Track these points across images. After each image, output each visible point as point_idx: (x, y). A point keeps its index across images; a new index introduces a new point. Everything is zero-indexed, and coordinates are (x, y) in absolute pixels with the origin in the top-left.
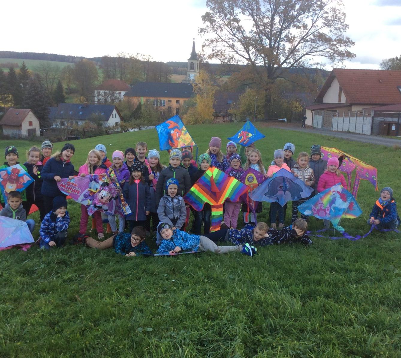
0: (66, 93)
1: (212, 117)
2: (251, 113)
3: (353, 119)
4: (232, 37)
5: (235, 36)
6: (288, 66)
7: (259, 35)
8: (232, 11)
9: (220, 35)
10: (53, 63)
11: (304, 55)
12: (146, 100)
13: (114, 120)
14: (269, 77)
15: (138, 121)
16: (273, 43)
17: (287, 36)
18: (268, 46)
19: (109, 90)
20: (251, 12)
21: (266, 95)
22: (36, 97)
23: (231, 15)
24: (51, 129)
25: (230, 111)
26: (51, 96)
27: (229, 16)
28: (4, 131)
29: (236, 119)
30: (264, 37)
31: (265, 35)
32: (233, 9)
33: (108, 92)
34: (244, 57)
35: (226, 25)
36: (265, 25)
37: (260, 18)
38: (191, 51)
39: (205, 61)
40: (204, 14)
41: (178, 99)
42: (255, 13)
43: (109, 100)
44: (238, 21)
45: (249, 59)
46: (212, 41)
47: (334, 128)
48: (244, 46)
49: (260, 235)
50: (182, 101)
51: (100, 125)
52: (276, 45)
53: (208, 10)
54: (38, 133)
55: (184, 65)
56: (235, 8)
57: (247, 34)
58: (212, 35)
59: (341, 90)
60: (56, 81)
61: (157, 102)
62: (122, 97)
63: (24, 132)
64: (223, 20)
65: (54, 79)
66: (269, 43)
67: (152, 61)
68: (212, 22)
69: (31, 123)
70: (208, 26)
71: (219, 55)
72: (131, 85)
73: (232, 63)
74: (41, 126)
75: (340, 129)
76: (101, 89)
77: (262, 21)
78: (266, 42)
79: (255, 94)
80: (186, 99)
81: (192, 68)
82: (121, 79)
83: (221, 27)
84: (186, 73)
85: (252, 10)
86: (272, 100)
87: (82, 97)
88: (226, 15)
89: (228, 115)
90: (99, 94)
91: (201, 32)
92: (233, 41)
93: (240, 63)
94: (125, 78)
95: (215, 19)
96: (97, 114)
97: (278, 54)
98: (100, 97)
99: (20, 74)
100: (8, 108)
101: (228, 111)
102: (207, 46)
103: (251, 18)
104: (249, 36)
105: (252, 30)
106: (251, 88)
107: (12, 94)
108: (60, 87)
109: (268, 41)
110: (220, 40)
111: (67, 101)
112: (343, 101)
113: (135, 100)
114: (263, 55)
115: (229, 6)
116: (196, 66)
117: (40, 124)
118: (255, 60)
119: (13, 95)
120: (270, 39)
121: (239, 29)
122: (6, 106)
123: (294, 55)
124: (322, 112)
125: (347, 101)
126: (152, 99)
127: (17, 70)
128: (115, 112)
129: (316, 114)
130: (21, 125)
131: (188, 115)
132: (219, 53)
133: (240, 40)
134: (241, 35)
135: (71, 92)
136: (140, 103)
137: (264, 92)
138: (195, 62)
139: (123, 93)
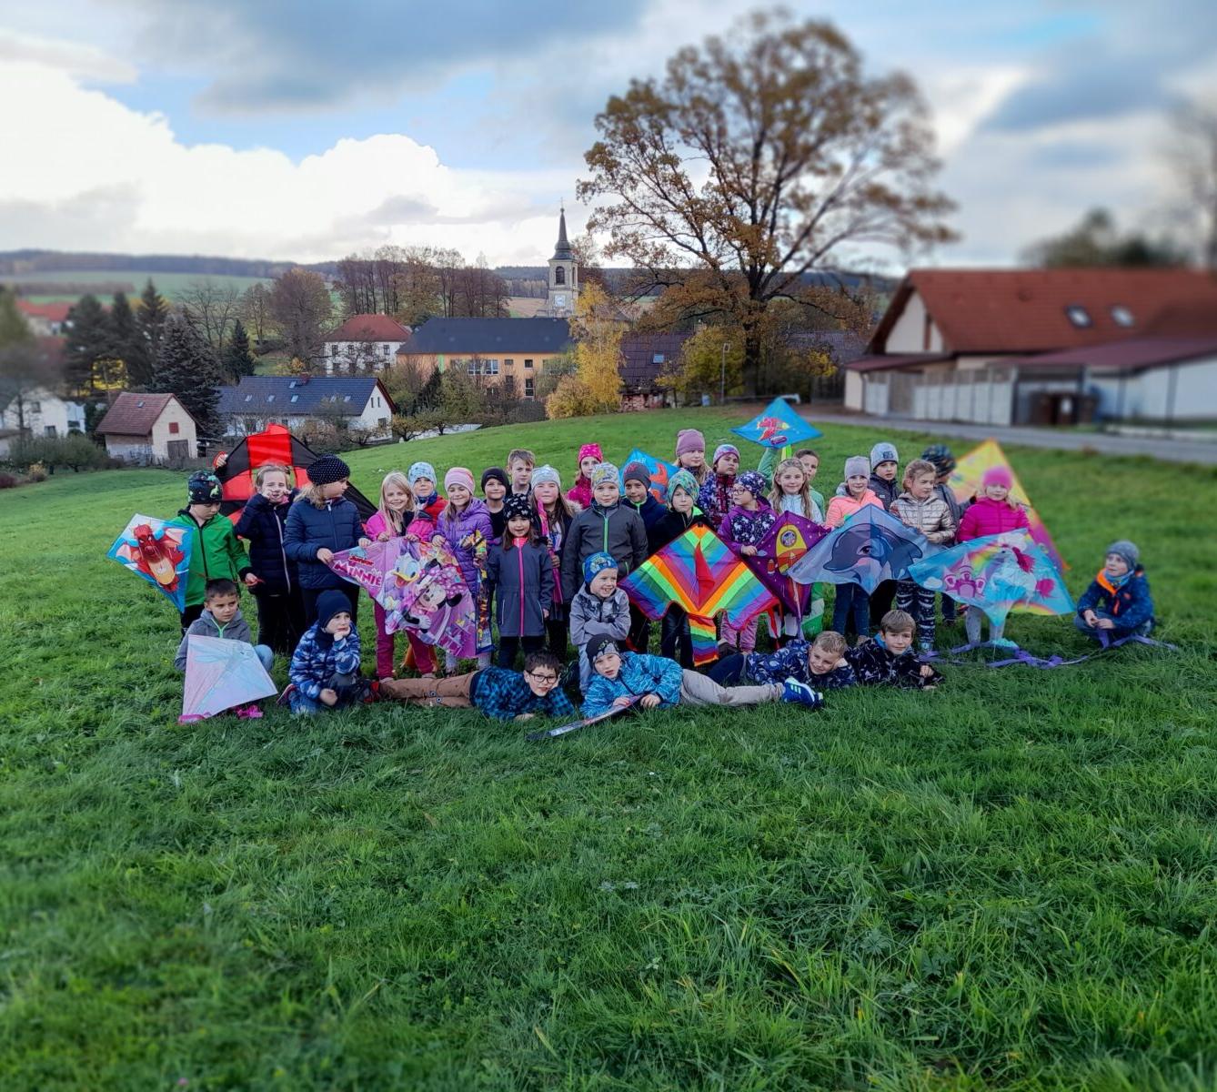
0: (255, 351)
1: (619, 398)
2: (712, 385)
3: (965, 390)
4: (660, 201)
5: (667, 198)
6: (798, 269)
7: (725, 195)
8: (657, 138)
9: (632, 199)
10: (221, 282)
11: (835, 240)
12: (453, 362)
13: (376, 412)
14: (752, 295)
15: (438, 413)
16: (759, 213)
17: (793, 195)
18: (749, 222)
19: (362, 341)
20: (703, 138)
21: (748, 340)
22: (184, 363)
23: (656, 147)
24: (225, 439)
25: (662, 381)
26: (219, 362)
27: (650, 150)
28: (109, 447)
29: (676, 401)
30: (737, 200)
31: (739, 194)
32: (659, 133)
33: (356, 345)
34: (690, 249)
35: (644, 172)
36: (738, 169)
37: (726, 153)
38: (556, 239)
39: (590, 263)
40: (590, 148)
41: (529, 357)
42: (712, 142)
43: (361, 364)
44: (672, 161)
45: (704, 254)
46: (611, 212)
47: (919, 413)
48: (690, 222)
49: (826, 662)
50: (538, 360)
51: (342, 426)
52: (769, 217)
53: (599, 137)
54: (193, 451)
55: (539, 274)
56: (666, 131)
57: (698, 192)
58: (613, 199)
59: (929, 320)
60: (231, 323)
61: (479, 366)
62: (392, 358)
63: (159, 450)
64: (636, 161)
65: (226, 318)
66: (750, 213)
67: (462, 266)
68: (611, 166)
69: (174, 428)
70: (600, 177)
71: (630, 246)
72: (413, 327)
73: (662, 266)
74: (199, 432)
75: (934, 415)
76: (341, 341)
77: (732, 160)
78: (744, 210)
79: (720, 336)
80: (549, 357)
81: (560, 280)
82: (387, 312)
83: (632, 179)
84: (545, 295)
85: (707, 134)
86: (763, 351)
87: (295, 361)
88: (643, 149)
89: (656, 391)
90: (335, 352)
91: (584, 191)
92: (662, 212)
93: (683, 265)
94: (396, 310)
95: (618, 159)
96: (334, 399)
97: (772, 240)
98: (339, 359)
99: (141, 308)
100: (117, 393)
101: (656, 380)
102: (600, 225)
103: (704, 153)
104: (701, 196)
105: (709, 184)
106: (709, 324)
107: (122, 358)
108: (240, 338)
109: (747, 209)
110: (631, 209)
111: (257, 371)
112: (937, 346)
113: (425, 364)
114: (737, 243)
115: (651, 127)
116: (568, 276)
117: (198, 427)
118: (719, 256)
119: (127, 361)
120: (752, 204)
121: (677, 181)
122: (112, 387)
123: (811, 241)
124: (888, 376)
125: (945, 347)
126: (465, 359)
127: (135, 300)
128: (376, 393)
129: (871, 380)
130: (150, 433)
131: (559, 392)
132: (630, 242)
133: (679, 209)
134: (682, 194)
135: (267, 348)
136: (437, 369)
137: (742, 333)
138: (567, 265)
139: (394, 347)
